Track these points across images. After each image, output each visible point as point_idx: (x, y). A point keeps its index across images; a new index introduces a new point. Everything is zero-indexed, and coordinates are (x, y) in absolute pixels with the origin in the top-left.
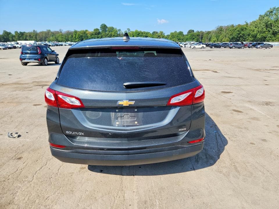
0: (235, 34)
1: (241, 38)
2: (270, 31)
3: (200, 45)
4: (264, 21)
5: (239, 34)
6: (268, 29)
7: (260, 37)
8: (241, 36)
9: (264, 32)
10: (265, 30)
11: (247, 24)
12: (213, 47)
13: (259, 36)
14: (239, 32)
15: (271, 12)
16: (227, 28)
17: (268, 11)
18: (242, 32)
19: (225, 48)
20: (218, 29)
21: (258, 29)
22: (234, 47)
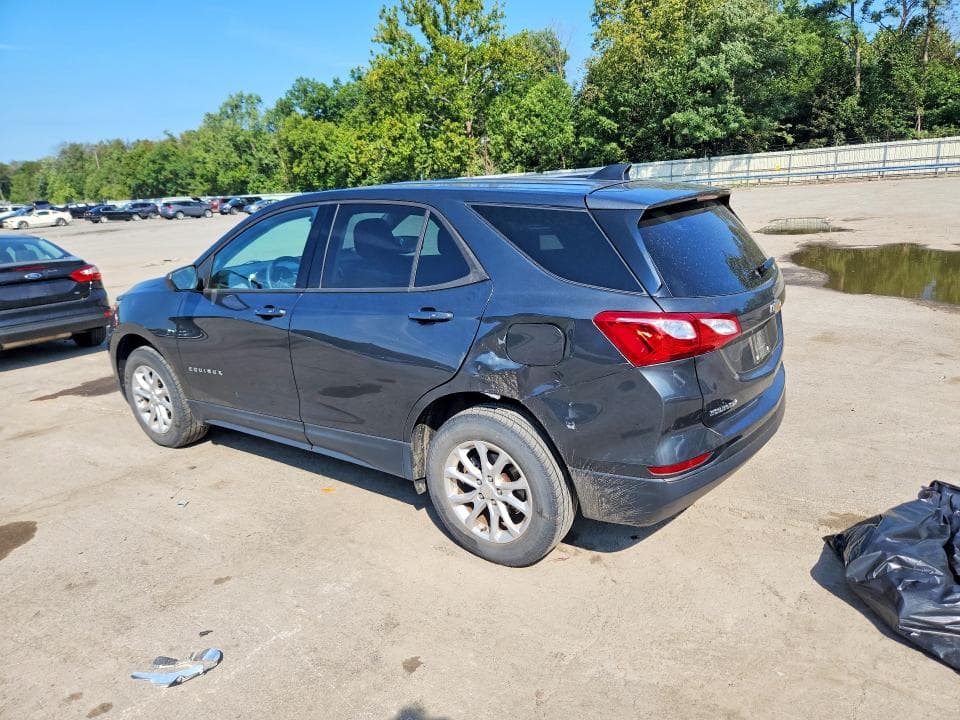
0: (144, 173)
1: (169, 185)
2: (250, 164)
3: (46, 213)
4: (224, 133)
5: (158, 171)
6: (245, 156)
7: (227, 181)
8: (168, 180)
9: (236, 165)
10: (238, 158)
11: (173, 140)
12: (104, 219)
13: (224, 179)
14: (156, 167)
15: (237, 107)
16: (103, 151)
17: (226, 105)
18: (169, 167)
19: (145, 218)
20: (64, 152)
21: (215, 157)
22: (181, 216)
